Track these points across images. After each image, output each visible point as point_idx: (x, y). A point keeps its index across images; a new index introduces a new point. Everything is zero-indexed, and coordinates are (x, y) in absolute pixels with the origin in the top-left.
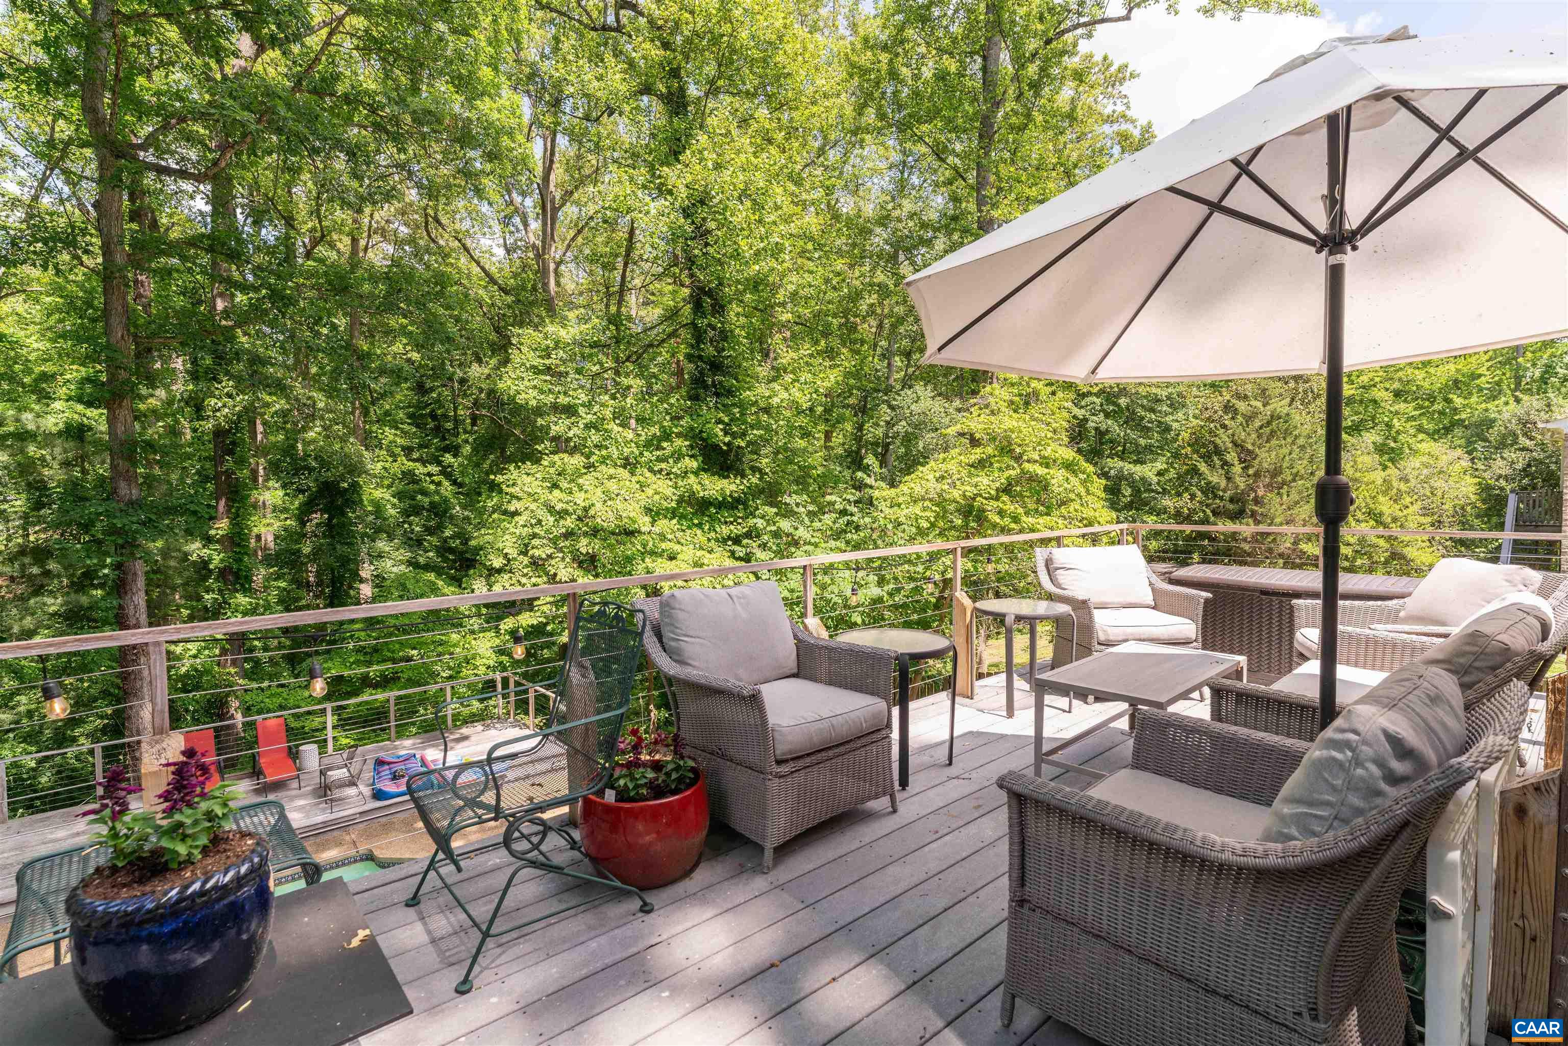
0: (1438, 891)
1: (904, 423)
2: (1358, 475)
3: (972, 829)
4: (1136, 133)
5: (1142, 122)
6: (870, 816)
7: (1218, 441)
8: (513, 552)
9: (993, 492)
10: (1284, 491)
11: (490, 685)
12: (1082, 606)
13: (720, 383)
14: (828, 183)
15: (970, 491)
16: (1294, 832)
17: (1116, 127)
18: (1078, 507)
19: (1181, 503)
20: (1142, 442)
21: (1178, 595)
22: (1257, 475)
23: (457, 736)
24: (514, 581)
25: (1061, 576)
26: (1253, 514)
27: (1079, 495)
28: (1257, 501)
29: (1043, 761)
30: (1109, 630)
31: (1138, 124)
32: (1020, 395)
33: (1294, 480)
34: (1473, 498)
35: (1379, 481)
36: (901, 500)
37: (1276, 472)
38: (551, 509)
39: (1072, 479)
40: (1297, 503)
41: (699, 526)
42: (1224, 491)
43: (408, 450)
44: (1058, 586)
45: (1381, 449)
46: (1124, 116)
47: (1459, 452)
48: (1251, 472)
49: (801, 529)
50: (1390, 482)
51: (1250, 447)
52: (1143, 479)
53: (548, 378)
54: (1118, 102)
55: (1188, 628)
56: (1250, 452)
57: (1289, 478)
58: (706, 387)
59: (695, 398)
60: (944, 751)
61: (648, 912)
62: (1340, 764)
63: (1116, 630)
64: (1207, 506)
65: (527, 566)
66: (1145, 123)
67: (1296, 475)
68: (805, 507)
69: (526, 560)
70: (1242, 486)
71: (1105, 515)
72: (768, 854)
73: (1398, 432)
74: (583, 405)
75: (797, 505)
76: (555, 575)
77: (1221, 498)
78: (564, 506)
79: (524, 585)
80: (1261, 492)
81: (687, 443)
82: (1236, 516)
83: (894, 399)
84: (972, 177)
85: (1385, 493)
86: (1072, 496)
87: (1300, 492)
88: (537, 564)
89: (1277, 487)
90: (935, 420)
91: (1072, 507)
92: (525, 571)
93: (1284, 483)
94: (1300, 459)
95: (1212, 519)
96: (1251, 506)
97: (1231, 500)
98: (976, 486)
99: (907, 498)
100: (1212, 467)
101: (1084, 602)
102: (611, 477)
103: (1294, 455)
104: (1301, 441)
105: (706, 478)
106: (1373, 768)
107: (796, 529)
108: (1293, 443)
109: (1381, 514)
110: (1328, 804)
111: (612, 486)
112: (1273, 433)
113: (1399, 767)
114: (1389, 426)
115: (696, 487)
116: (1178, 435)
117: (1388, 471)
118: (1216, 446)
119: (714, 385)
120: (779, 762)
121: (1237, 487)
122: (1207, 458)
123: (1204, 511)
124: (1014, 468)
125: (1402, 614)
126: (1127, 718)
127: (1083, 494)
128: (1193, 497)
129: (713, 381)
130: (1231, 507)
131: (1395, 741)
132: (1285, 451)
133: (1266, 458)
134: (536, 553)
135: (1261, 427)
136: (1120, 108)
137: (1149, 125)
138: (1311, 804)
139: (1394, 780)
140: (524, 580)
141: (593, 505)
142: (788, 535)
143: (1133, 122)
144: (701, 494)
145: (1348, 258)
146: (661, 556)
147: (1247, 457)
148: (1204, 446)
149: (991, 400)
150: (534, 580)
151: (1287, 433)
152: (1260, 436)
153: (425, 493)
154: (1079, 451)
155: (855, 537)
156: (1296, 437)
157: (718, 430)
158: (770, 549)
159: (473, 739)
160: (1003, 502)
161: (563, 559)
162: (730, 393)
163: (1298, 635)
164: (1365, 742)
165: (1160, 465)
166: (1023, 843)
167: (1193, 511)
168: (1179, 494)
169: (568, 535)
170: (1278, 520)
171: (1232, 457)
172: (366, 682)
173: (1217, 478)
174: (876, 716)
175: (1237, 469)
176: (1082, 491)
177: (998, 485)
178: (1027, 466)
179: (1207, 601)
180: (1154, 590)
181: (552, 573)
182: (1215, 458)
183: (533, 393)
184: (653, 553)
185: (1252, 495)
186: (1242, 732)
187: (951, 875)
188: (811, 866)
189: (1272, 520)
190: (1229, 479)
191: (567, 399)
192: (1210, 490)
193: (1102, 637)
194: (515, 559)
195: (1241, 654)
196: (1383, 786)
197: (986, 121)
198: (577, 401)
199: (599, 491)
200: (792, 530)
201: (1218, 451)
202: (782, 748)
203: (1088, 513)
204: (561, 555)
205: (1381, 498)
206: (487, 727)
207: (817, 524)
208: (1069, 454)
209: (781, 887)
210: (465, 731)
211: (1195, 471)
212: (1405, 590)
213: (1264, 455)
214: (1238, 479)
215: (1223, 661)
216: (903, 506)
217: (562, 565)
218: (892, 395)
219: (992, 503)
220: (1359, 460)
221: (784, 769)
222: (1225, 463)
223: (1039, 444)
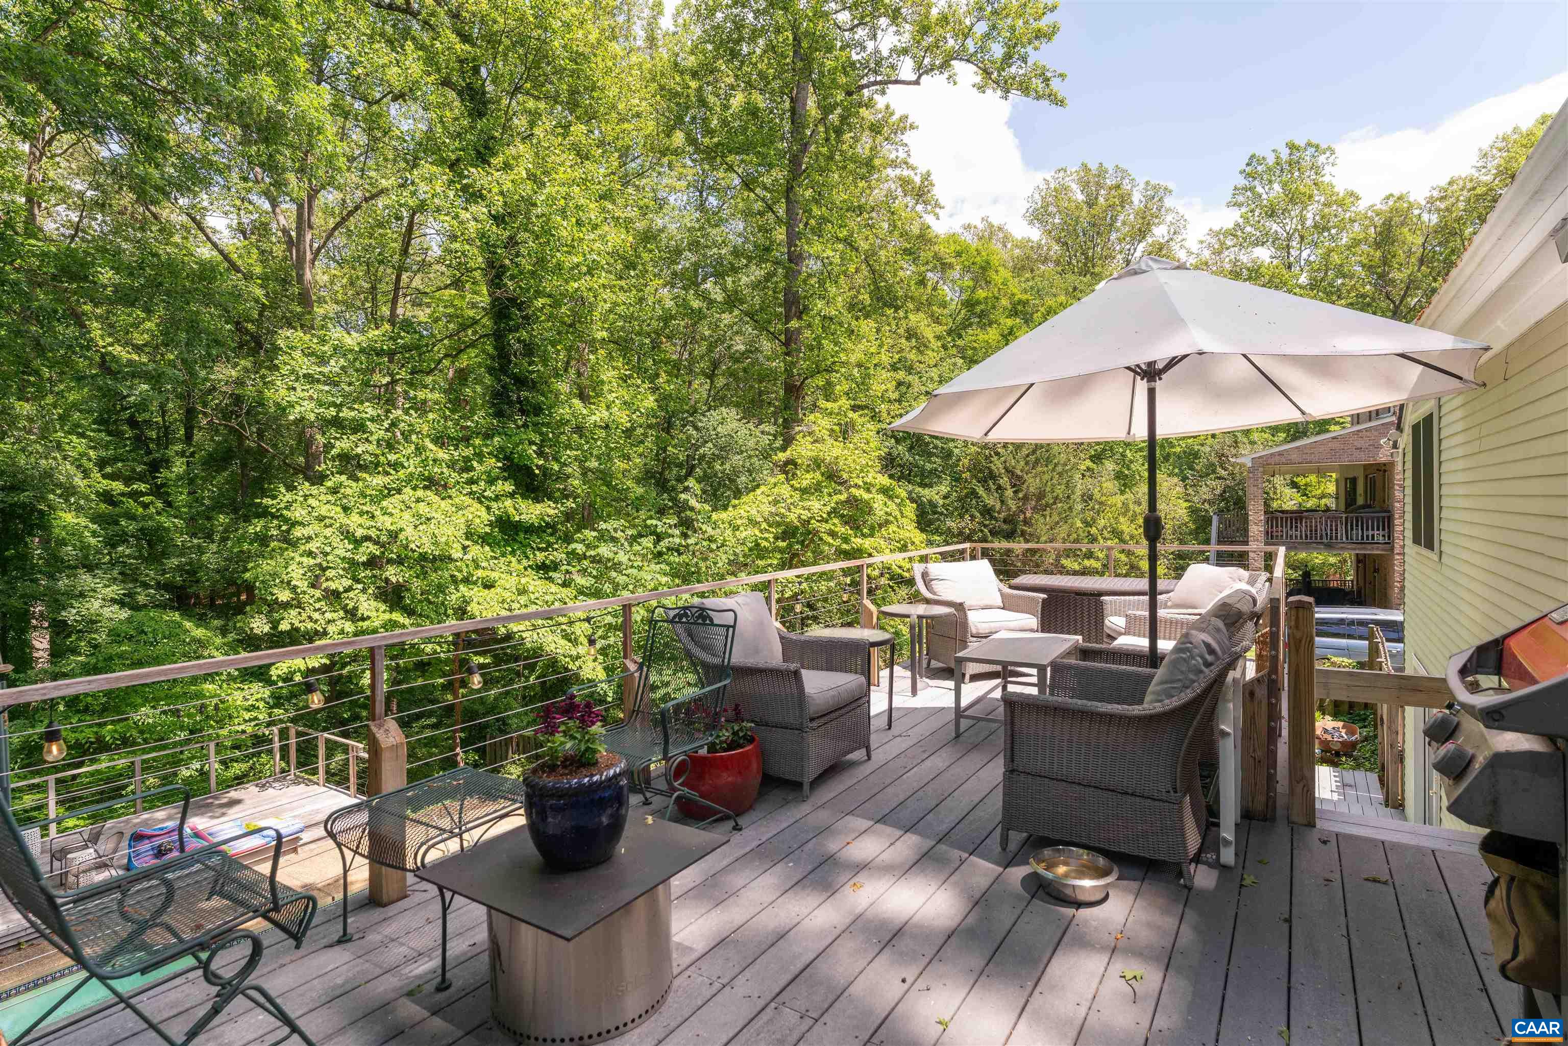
0: (1223, 723)
1: (710, 445)
2: (1104, 498)
3: (928, 763)
4: (917, 180)
5: (922, 169)
6: (853, 764)
7: (993, 467)
8: (303, 585)
9: (825, 516)
10: (1047, 513)
11: (259, 740)
12: (960, 607)
13: (526, 398)
14: (641, 203)
15: (805, 515)
16: (1164, 697)
17: (898, 172)
18: (895, 529)
19: (963, 524)
20: (928, 466)
21: (1020, 597)
22: (1026, 498)
23: (224, 801)
24: (304, 615)
25: (936, 585)
26: (1023, 534)
27: (895, 518)
28: (1026, 522)
29: (962, 717)
30: (979, 625)
31: (918, 171)
32: (839, 424)
33: (1055, 503)
34: (1187, 519)
35: (1120, 505)
36: (739, 522)
37: (1041, 496)
38: (347, 535)
39: (889, 503)
40: (1057, 523)
41: (513, 553)
42: (999, 513)
43: (102, 464)
44: (934, 593)
45: (1119, 476)
46: (906, 163)
47: (1176, 480)
48: (1021, 495)
49: (621, 553)
50: (1128, 505)
51: (1019, 473)
52: (930, 501)
53: (327, 388)
54: (900, 149)
55: (1032, 621)
56: (1019, 478)
57: (1051, 501)
58: (510, 403)
59: (499, 414)
60: (885, 718)
61: (740, 830)
62: (1184, 659)
63: (984, 625)
64: (985, 526)
65: (319, 600)
66: (924, 172)
67: (1056, 498)
68: (623, 531)
69: (318, 593)
70: (1014, 508)
71: (919, 537)
72: (806, 787)
73: (1131, 462)
74: (372, 420)
75: (615, 530)
76: (356, 609)
77: (996, 519)
78: (365, 532)
79: (316, 621)
80: (1028, 515)
81: (500, 465)
82: (1009, 536)
83: (700, 421)
84: (781, 210)
85: (1124, 514)
86: (891, 518)
87: (1060, 514)
88: (334, 596)
89: (1040, 509)
90: (740, 442)
91: (892, 528)
92: (317, 606)
93: (1047, 505)
94: (1059, 484)
95: (990, 538)
96: (1021, 527)
97: (1005, 521)
98: (809, 510)
99: (745, 521)
100: (988, 489)
101: (961, 604)
102: (418, 500)
103: (1054, 481)
104: (1059, 469)
105: (523, 504)
106: (1199, 659)
107: (616, 553)
108: (1053, 470)
109: (1122, 532)
110: (1179, 680)
111: (422, 508)
112: (1037, 461)
113: (1209, 658)
114: (1123, 455)
115: (511, 511)
116: (959, 460)
117: (1126, 496)
118: (991, 472)
119: (520, 402)
120: (812, 720)
121: (1009, 509)
122: (983, 481)
123: (982, 531)
124: (840, 493)
125: (1169, 604)
126: (1000, 689)
127: (899, 516)
128: (973, 517)
129: (519, 397)
130: (1005, 527)
131: (1208, 646)
132: (1046, 477)
133: (1032, 484)
134: (333, 585)
135: (1028, 456)
136: (902, 155)
137: (928, 174)
138: (1172, 682)
139: (1208, 665)
140: (316, 616)
141: (401, 530)
142: (609, 560)
143: (913, 169)
144: (517, 518)
145: (1158, 385)
146: (475, 583)
147: (1017, 482)
148: (981, 471)
149: (815, 428)
150: (329, 616)
151: (1048, 461)
152: (1027, 463)
153: (132, 517)
154: (891, 477)
155: (677, 560)
156: (1056, 465)
157: (532, 450)
158: (590, 575)
159: (248, 802)
160: (834, 524)
161: (364, 591)
162: (538, 410)
163: (1106, 622)
164: (1196, 647)
165: (944, 489)
166: (1012, 735)
167: (973, 532)
168: (962, 517)
169: (372, 563)
170: (1043, 539)
171: (1004, 481)
172: (102, 746)
173: (991, 501)
174: (861, 686)
175: (1009, 492)
176: (898, 513)
177: (829, 508)
178: (853, 490)
179: (1044, 600)
180: (1002, 595)
181: (350, 607)
182: (990, 482)
183: (308, 405)
184: (466, 581)
185: (1022, 517)
186: (1114, 667)
187: (929, 789)
188: (832, 795)
189: (1039, 538)
190: (1002, 502)
191: (353, 414)
192: (987, 512)
193: (974, 631)
194: (304, 593)
195: (1075, 634)
196: (1203, 668)
197: (795, 161)
198: (364, 415)
199: (407, 515)
200: (611, 555)
201: (992, 476)
202: (812, 710)
203: (904, 534)
204: (360, 586)
205: (1122, 519)
206: (263, 787)
207: (637, 548)
208: (885, 480)
209: (822, 806)
210: (233, 794)
211: (973, 493)
212: (1168, 588)
213: (1031, 480)
214: (1010, 502)
215: (1069, 640)
216: (741, 528)
217: (363, 598)
218: (699, 416)
219: (824, 525)
220: (1104, 485)
221: (815, 724)
222: (999, 487)
223: (862, 471)
